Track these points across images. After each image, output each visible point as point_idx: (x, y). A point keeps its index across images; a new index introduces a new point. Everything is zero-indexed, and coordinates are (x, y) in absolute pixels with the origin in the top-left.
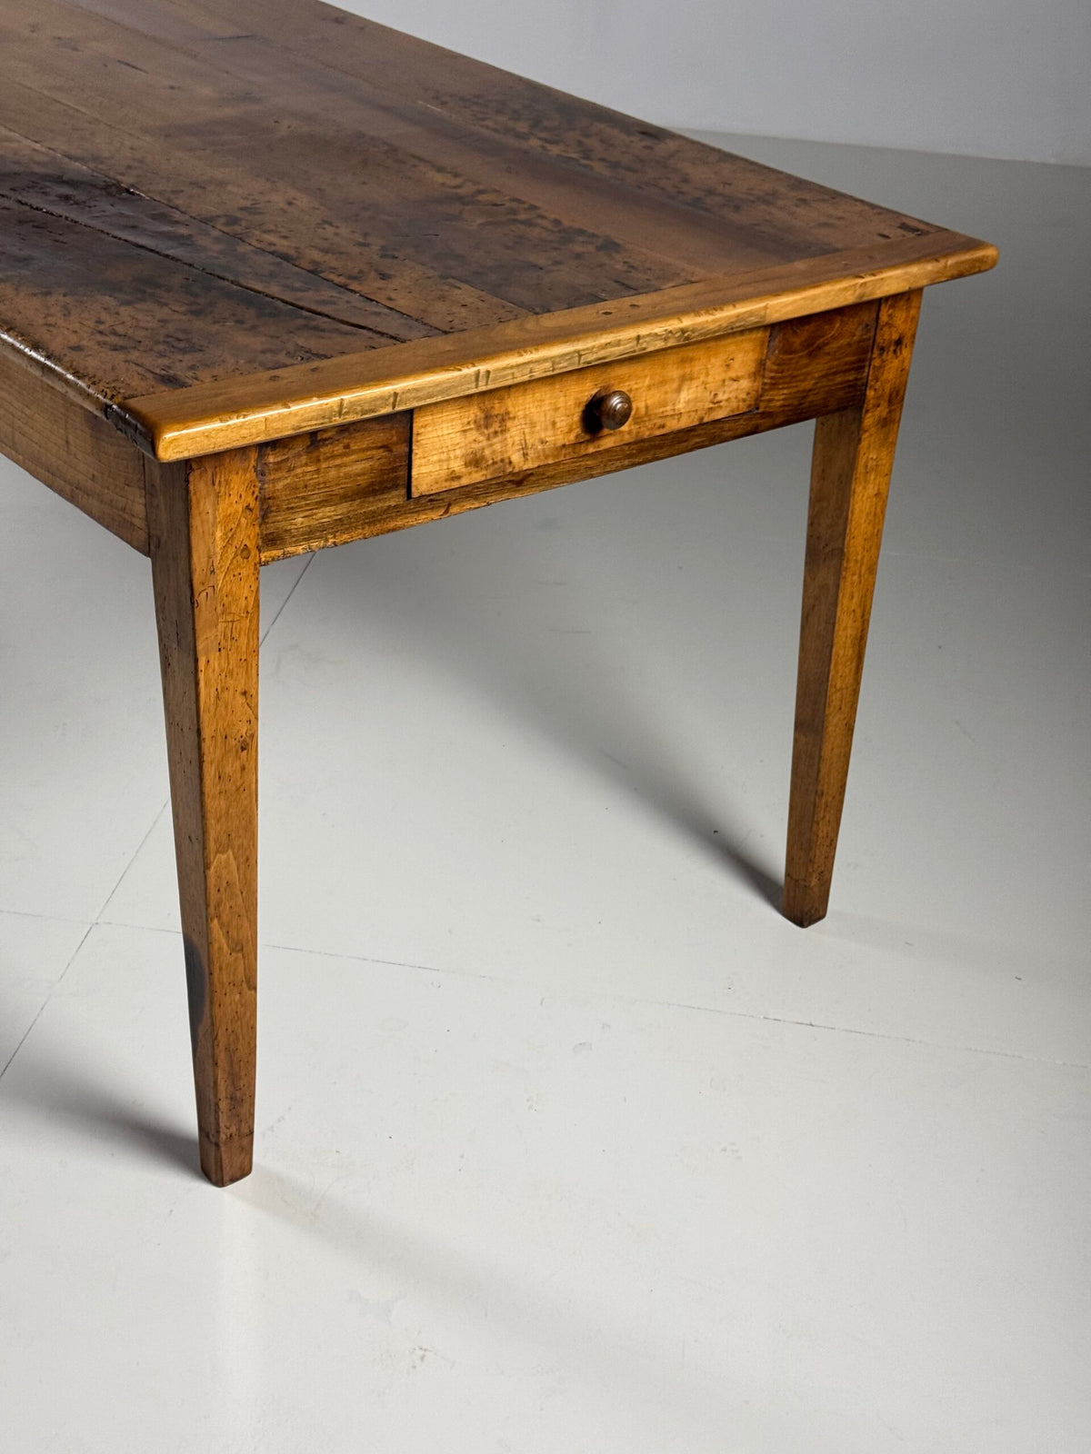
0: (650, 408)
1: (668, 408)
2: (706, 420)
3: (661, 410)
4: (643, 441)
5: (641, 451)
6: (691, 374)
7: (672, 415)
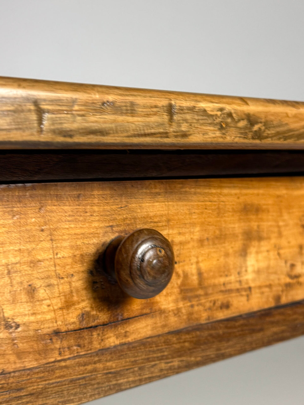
0: (205, 275)
1: (232, 278)
2: (284, 300)
3: (222, 280)
4: (199, 328)
5: (197, 344)
6: (259, 231)
7: (238, 290)
